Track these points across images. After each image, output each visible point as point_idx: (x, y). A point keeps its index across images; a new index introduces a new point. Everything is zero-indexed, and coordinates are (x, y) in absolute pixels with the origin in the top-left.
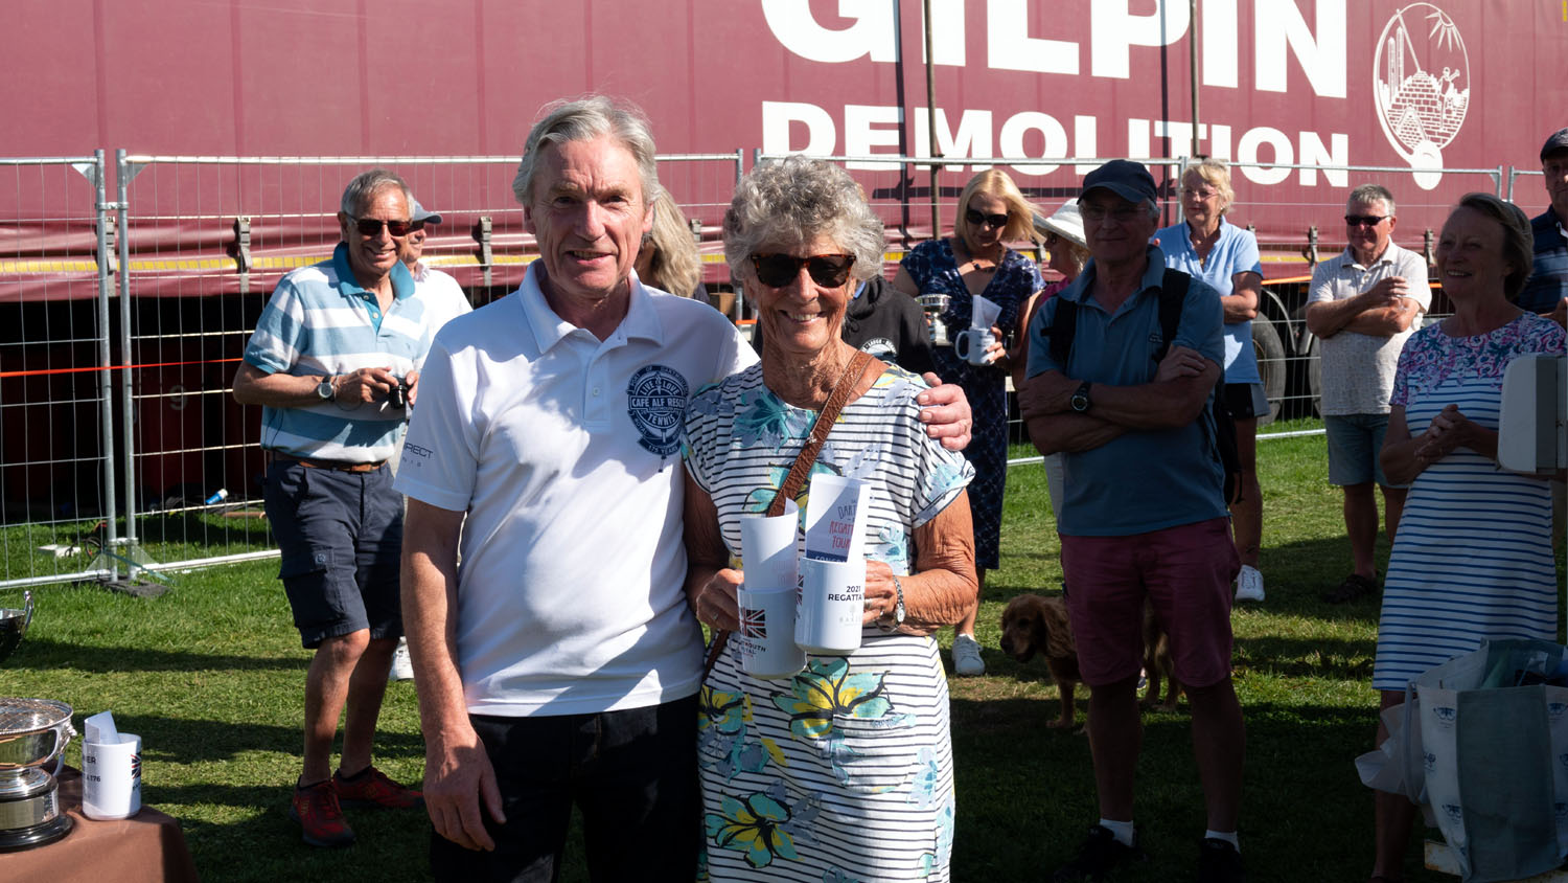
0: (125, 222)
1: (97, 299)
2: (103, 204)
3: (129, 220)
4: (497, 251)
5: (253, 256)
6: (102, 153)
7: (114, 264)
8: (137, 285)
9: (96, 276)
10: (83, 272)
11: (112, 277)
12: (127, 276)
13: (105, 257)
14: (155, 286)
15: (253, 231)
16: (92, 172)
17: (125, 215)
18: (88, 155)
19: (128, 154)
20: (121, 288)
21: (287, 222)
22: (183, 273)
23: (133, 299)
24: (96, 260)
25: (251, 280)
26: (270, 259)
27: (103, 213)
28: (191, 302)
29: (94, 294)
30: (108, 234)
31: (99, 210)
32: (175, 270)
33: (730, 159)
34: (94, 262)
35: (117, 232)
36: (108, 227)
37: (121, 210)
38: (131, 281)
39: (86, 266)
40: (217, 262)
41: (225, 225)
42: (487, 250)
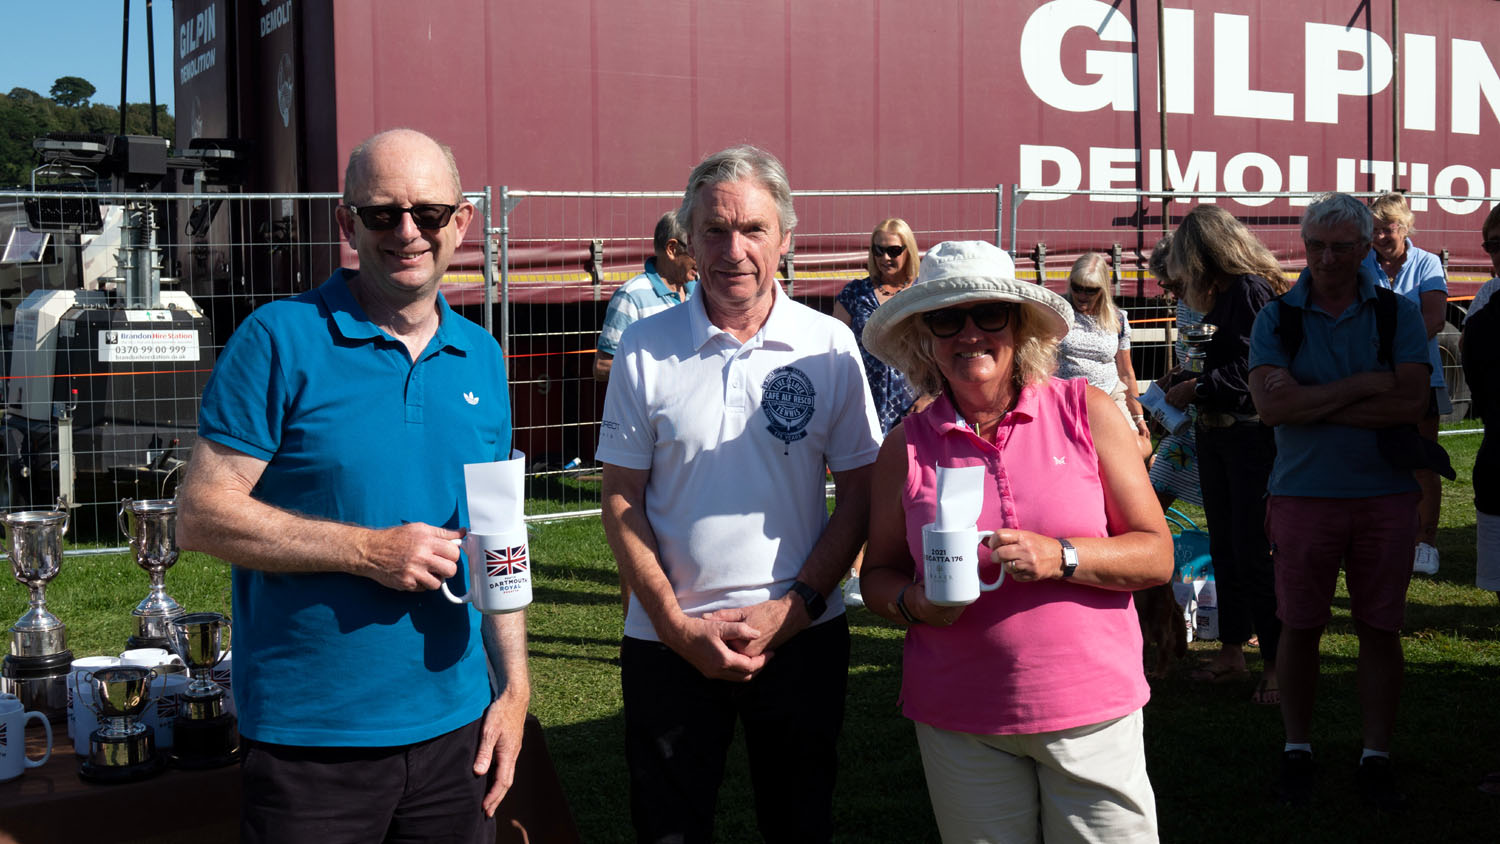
0: (506, 243)
1: (483, 305)
2: (489, 229)
3: (509, 242)
4: (798, 268)
5: (605, 271)
6: (489, 189)
7: (497, 277)
8: (514, 294)
9: (483, 287)
10: (474, 283)
11: (495, 288)
12: (506, 287)
13: (489, 271)
14: (528, 295)
15: (605, 251)
16: (482, 203)
17: (506, 239)
18: (479, 191)
19: (509, 190)
20: (502, 296)
21: (632, 244)
22: (549, 285)
23: (511, 305)
24: (483, 273)
25: (602, 290)
26: (617, 274)
27: (489, 236)
28: (555, 307)
29: (481, 301)
30: (493, 253)
31: (486, 233)
32: (544, 282)
33: (992, 193)
34: (481, 275)
35: (499, 252)
36: (493, 247)
37: (503, 234)
38: (510, 291)
39: (474, 279)
40: (576, 275)
41: (583, 246)
42: (790, 267)
